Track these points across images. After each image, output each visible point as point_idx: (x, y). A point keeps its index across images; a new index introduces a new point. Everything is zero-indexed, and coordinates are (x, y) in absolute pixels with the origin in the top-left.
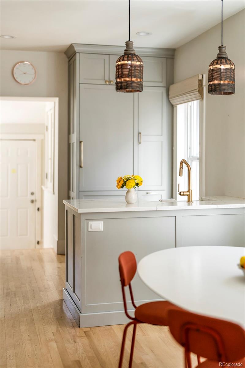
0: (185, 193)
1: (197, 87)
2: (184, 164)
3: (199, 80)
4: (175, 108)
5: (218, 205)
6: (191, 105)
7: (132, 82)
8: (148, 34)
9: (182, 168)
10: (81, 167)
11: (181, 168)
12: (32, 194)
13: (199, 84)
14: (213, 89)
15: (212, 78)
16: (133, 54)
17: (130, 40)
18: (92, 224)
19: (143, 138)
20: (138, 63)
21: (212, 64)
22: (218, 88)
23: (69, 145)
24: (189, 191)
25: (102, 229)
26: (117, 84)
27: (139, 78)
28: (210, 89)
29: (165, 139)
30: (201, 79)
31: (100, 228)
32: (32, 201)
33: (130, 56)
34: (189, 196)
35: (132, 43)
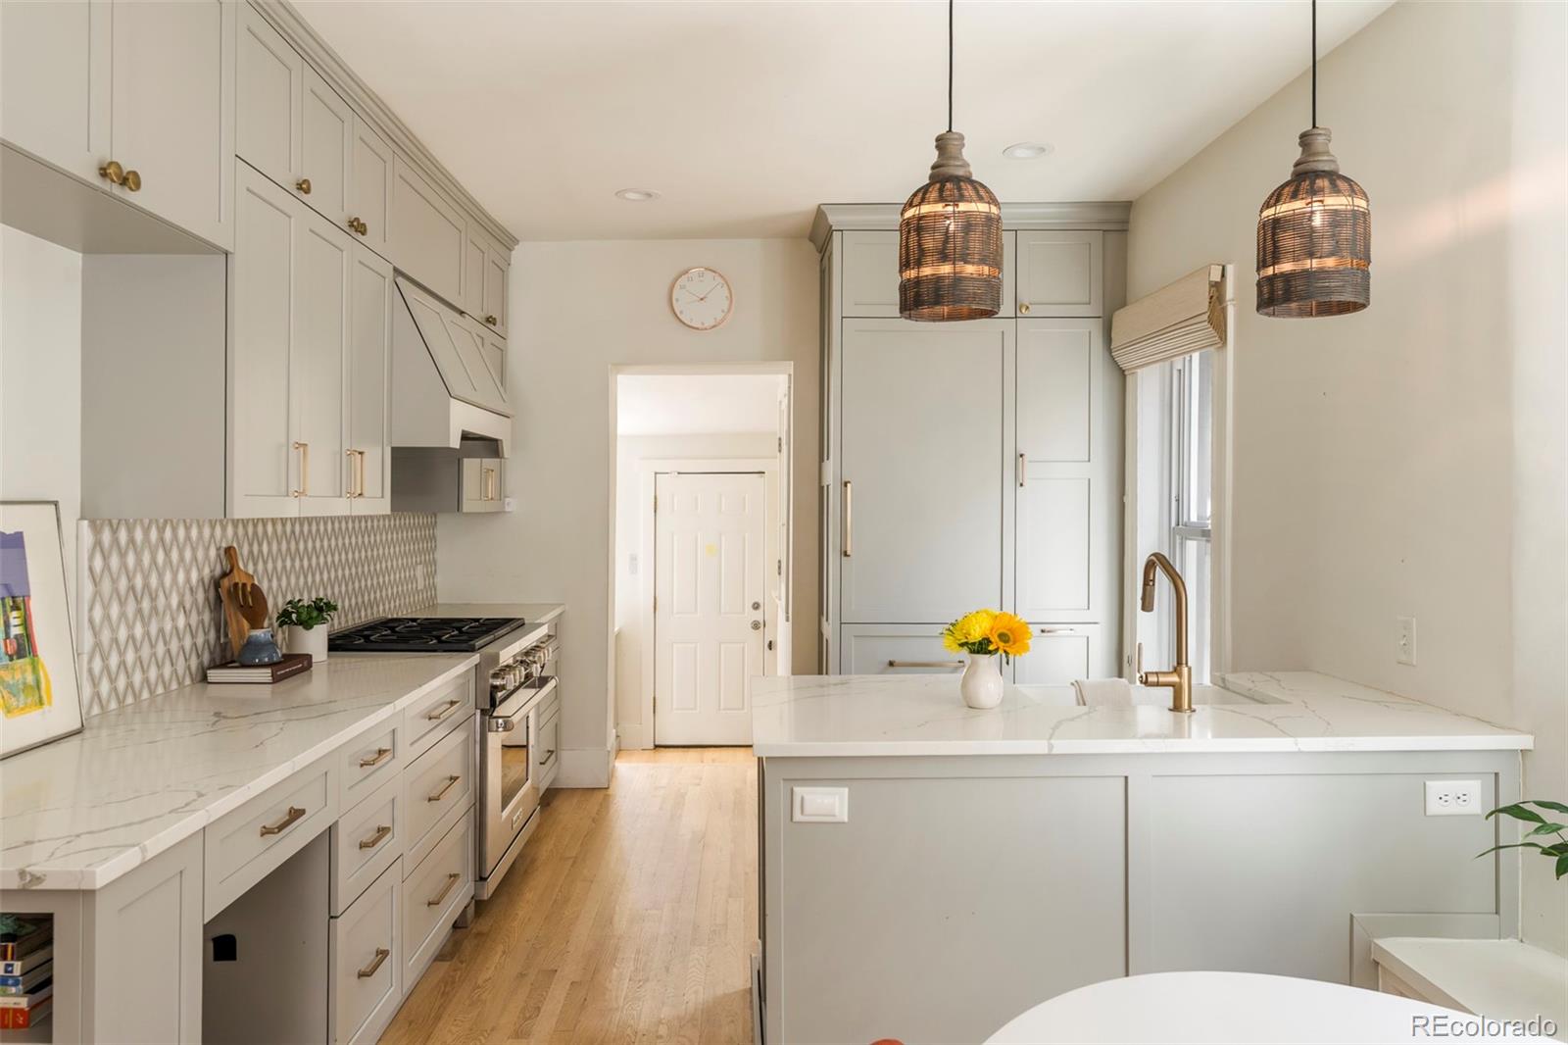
0: (1162, 679)
1: (1205, 307)
2: (1159, 571)
3: (1210, 282)
4: (1129, 380)
5: (1299, 739)
6: (1180, 367)
7: (957, 280)
8: (1043, 150)
9: (1151, 583)
10: (846, 555)
11: (1148, 582)
12: (756, 606)
13: (1211, 298)
14: (1275, 295)
15: (1274, 252)
16: (962, 177)
17: (953, 130)
18: (806, 797)
19: (1029, 471)
20: (983, 207)
21: (1276, 198)
22: (1299, 285)
23: (821, 490)
24: (1177, 670)
25: (843, 815)
26: (904, 288)
27: (986, 265)
28: (1266, 296)
29: (1099, 472)
30: (1219, 280)
31: (837, 814)
32: (756, 626)
33: (948, 184)
34: (1177, 690)
35: (962, 138)
